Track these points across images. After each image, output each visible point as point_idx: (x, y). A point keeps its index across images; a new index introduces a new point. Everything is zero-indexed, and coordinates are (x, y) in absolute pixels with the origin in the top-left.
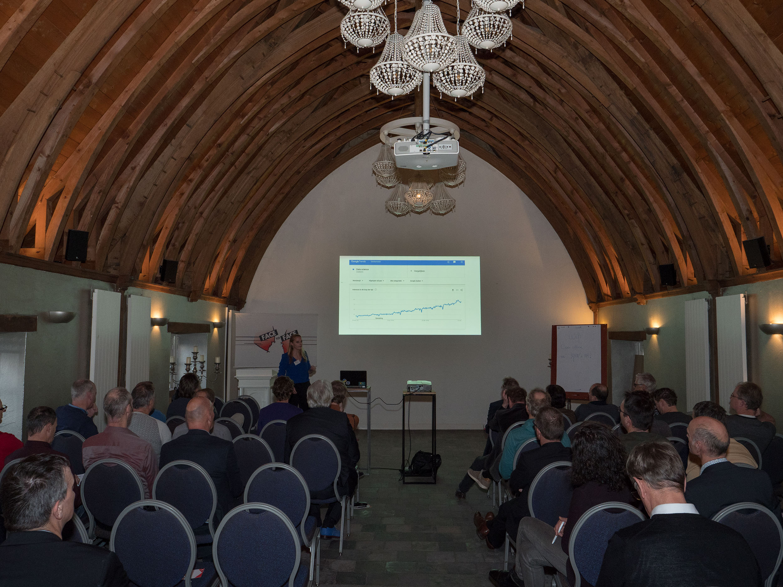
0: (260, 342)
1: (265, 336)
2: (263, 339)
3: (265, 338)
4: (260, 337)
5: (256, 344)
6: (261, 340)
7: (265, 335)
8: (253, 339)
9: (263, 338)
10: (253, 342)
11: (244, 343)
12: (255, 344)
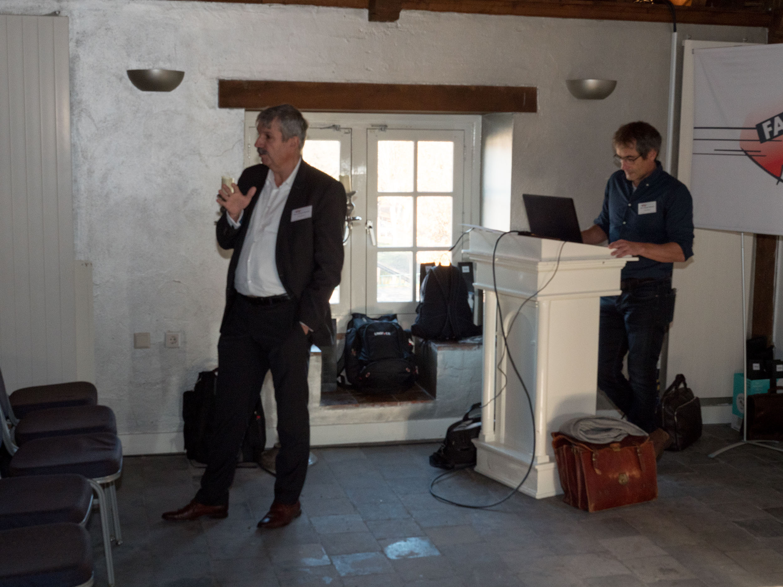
0: (757, 146)
1: (772, 125)
2: (768, 136)
3: (771, 133)
4: (759, 127)
5: (746, 153)
6: (762, 139)
7: (772, 120)
8: (738, 134)
9: (767, 130)
10: (736, 146)
11: (715, 150)
12: (743, 153)
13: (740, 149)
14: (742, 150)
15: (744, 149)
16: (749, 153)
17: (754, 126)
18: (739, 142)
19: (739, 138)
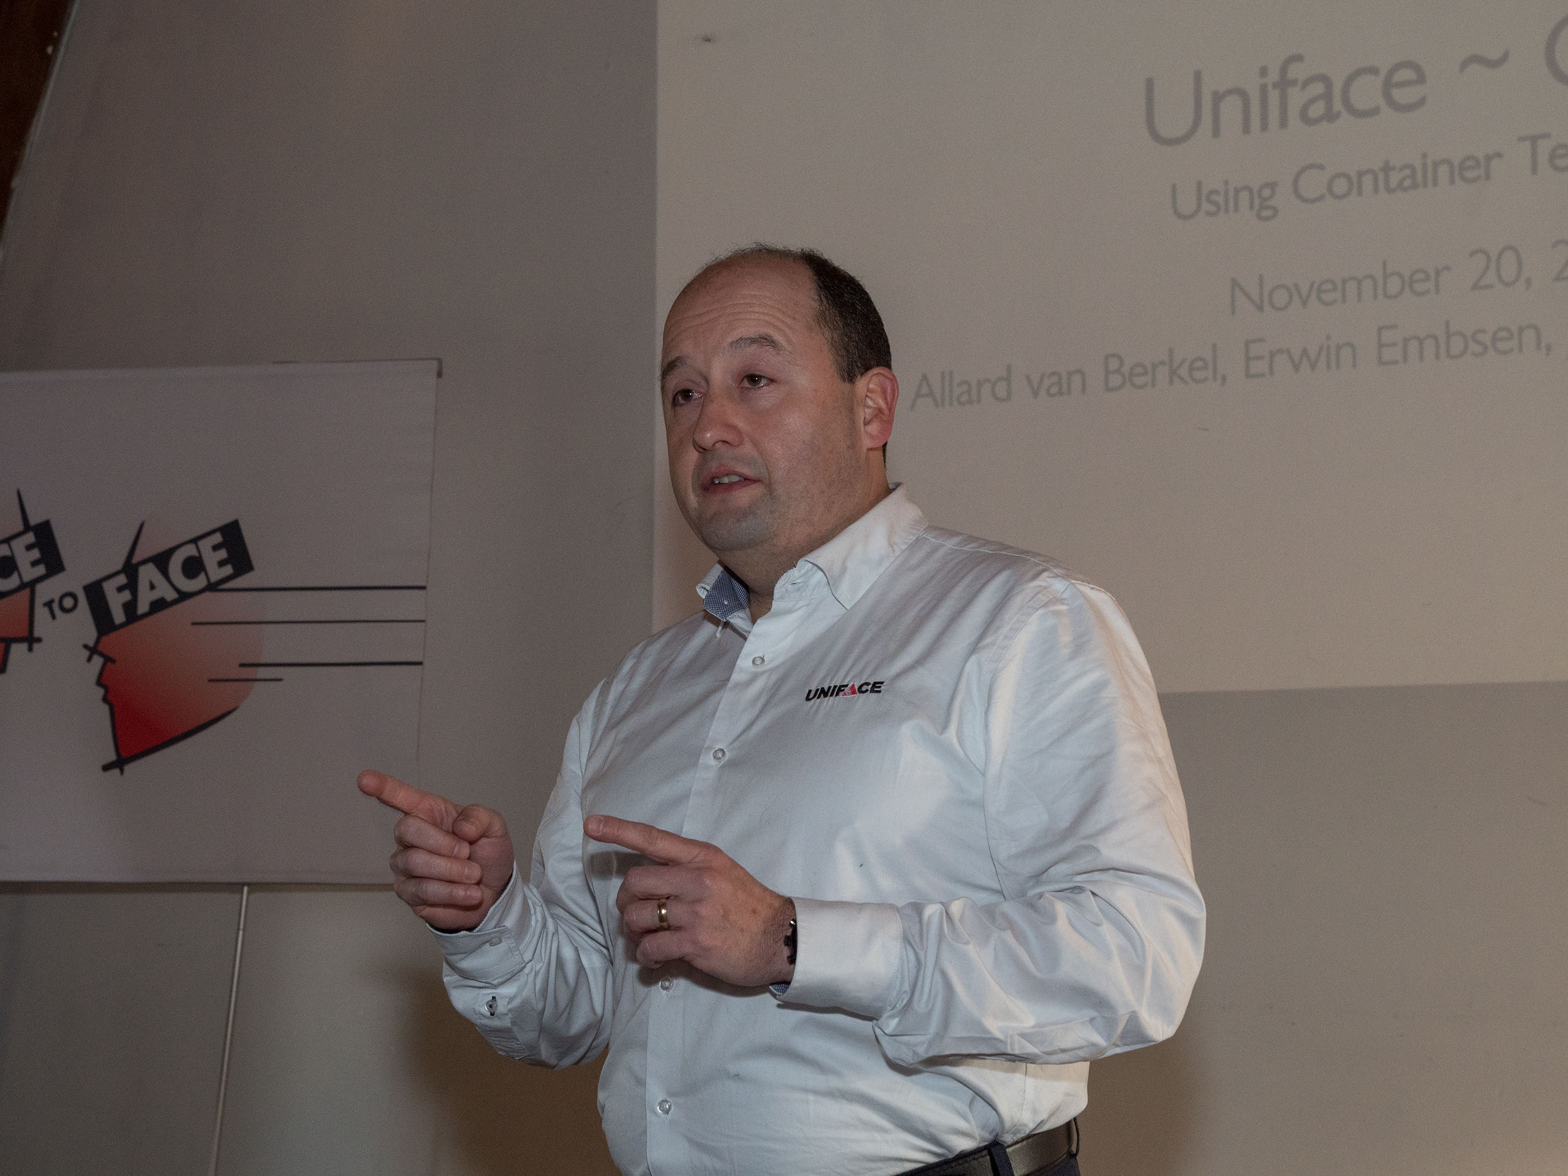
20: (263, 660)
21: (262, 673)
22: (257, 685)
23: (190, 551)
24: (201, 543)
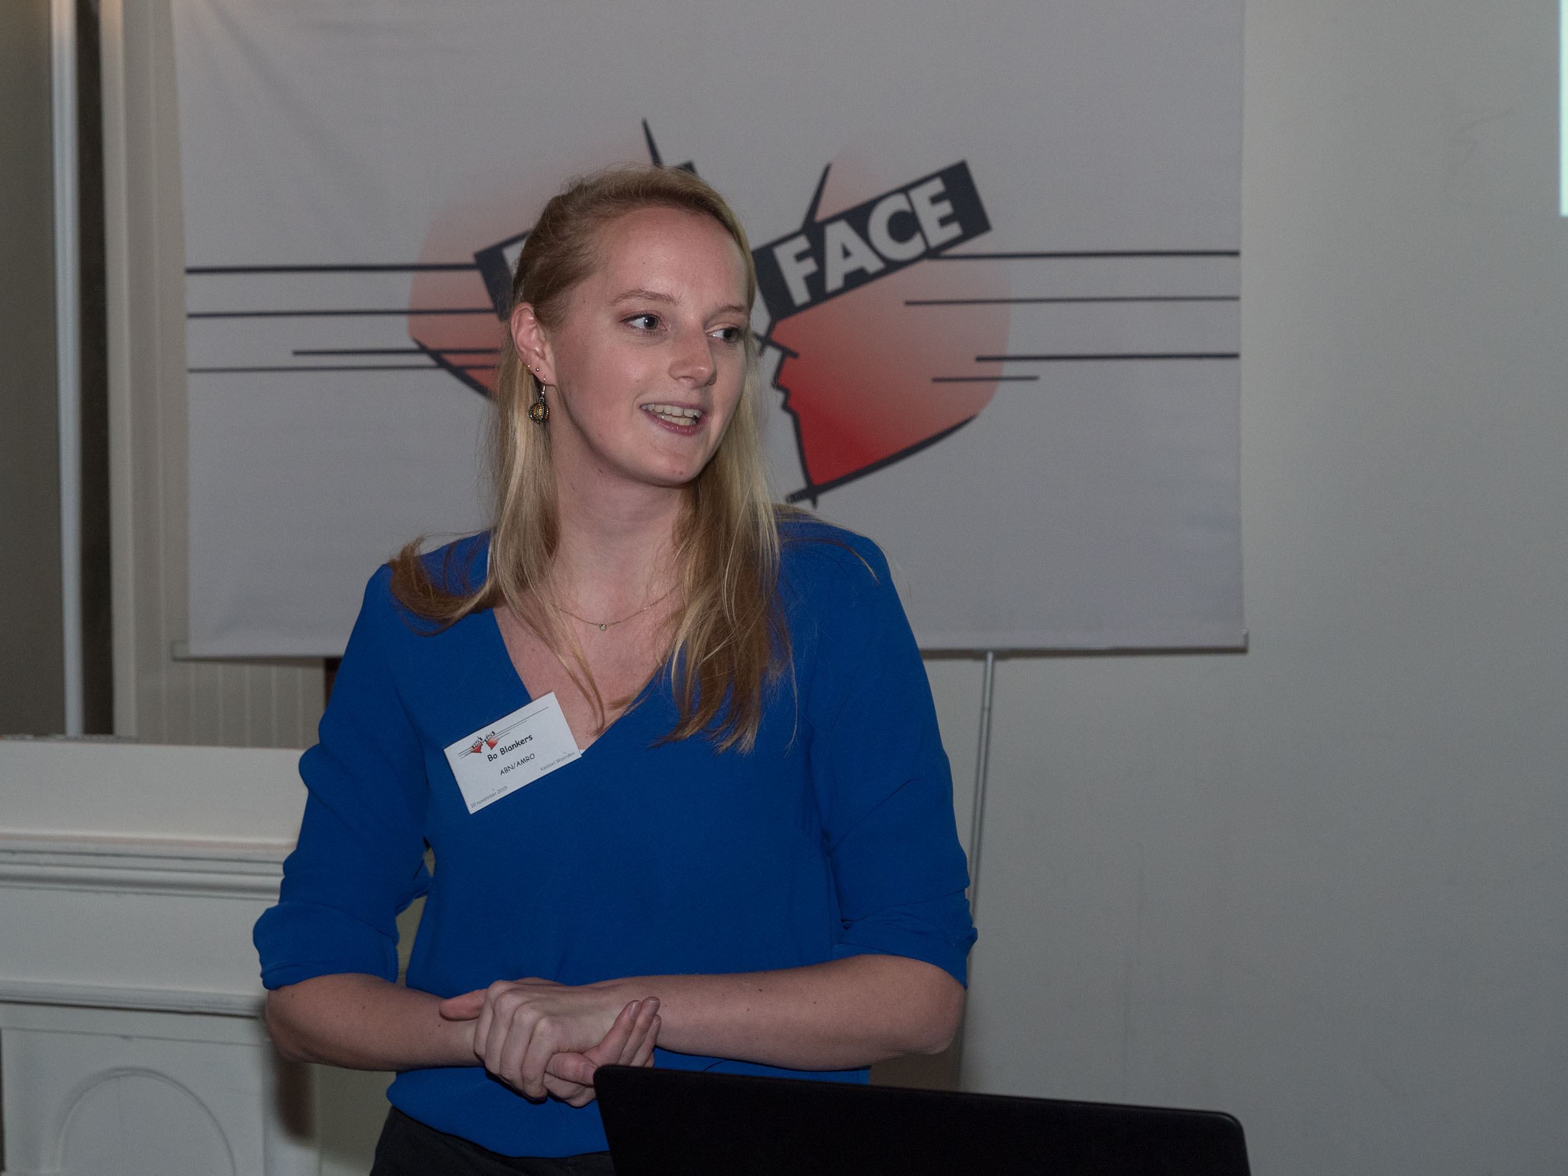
4: (488, 263)
5: (440, 359)
10: (398, 332)
11: (297, 353)
12: (425, 360)
13: (413, 346)
14: (422, 350)
15: (432, 345)
16: (454, 360)
17: (470, 260)
18: (403, 320)
19: (404, 305)
20: (1011, 351)
21: (1009, 369)
22: (1002, 386)
23: (898, 203)
24: (915, 194)
